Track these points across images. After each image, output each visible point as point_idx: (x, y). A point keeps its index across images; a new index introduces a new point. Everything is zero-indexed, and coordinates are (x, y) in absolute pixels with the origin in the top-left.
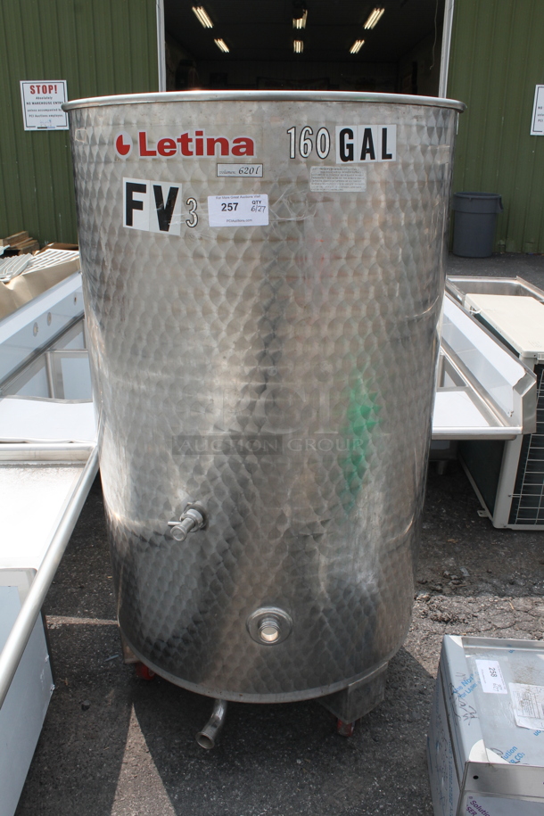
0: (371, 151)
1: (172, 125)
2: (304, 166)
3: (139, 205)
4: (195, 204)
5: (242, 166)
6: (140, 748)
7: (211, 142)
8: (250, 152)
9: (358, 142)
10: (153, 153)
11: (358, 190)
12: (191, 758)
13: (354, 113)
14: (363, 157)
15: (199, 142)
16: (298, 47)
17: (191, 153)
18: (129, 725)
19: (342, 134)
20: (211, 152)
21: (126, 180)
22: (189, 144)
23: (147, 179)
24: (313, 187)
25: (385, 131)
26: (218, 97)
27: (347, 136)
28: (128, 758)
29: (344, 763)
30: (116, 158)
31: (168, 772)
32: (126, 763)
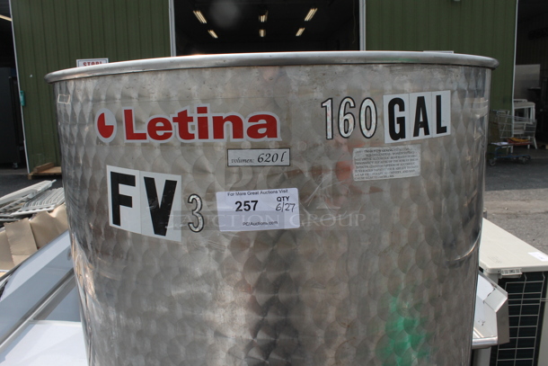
0: (425, 125)
1: (166, 101)
2: (345, 148)
3: (127, 201)
4: (199, 202)
5: (261, 151)
7: (219, 122)
8: (272, 132)
9: (409, 115)
10: (142, 136)
11: (411, 175)
13: (405, 78)
14: (416, 134)
15: (203, 122)
16: (262, 33)
17: (192, 137)
19: (392, 104)
20: (219, 134)
21: (110, 169)
22: (190, 124)
23: (135, 169)
24: (357, 175)
25: (439, 98)
26: (227, 62)
27: (397, 107)
30: (98, 141)
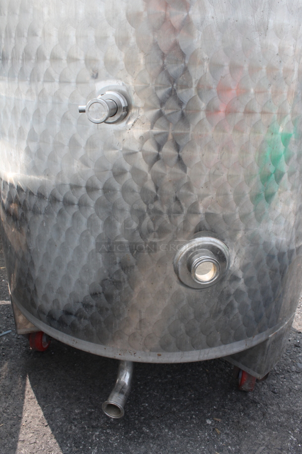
6: (37, 422)
12: (94, 428)
18: (24, 398)
28: (25, 435)
29: (253, 419)
31: (71, 447)
32: (23, 441)
